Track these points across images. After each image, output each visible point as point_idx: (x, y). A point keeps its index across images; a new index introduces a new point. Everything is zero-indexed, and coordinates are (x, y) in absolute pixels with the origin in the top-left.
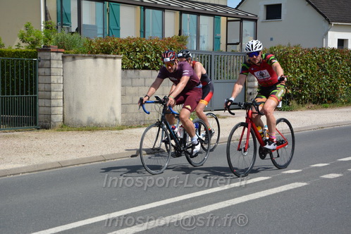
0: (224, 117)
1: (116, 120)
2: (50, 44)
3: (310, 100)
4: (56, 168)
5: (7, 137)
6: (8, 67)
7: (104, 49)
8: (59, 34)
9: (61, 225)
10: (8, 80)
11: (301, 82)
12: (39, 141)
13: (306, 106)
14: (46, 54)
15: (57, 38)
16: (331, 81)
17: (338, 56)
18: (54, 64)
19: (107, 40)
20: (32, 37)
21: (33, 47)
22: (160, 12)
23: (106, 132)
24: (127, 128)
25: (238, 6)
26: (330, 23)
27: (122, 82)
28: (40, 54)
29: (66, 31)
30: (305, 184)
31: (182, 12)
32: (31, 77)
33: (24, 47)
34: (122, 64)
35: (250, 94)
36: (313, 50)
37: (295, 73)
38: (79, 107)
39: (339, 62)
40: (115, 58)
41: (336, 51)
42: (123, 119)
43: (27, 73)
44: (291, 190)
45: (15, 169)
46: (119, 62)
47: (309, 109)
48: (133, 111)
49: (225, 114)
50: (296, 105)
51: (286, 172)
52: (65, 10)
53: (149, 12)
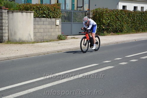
0: (77, 38)
1: (31, 39)
2: (2, 6)
3: (112, 31)
4: (6, 60)
7: (26, 8)
11: (109, 24)
13: (111, 34)
15: (4, 3)
16: (120, 23)
17: (124, 13)
18: (4, 15)
19: (27, 5)
23: (27, 44)
24: (36, 43)
27: (34, 23)
34: (34, 15)
36: (113, 10)
37: (106, 20)
38: (15, 34)
39: (124, 15)
40: (31, 13)
41: (123, 11)
42: (34, 39)
46: (32, 14)
47: (112, 35)
48: (38, 35)
49: (77, 37)
50: (106, 33)
51: (105, 62)
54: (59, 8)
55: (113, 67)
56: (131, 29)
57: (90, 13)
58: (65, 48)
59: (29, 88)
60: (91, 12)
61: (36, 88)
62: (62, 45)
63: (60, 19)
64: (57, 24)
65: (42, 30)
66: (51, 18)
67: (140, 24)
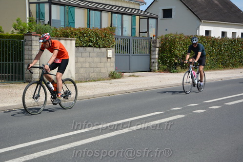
0: (137, 76)
2: (32, 31)
5: (6, 87)
6: (6, 45)
7: (65, 34)
8: (37, 25)
9: (38, 139)
10: (6, 53)
14: (29, 37)
15: (36, 28)
17: (205, 40)
18: (34, 43)
19: (66, 29)
20: (21, 27)
22: (99, 12)
24: (79, 82)
25: (146, 10)
26: (201, 21)
27: (76, 54)
28: (25, 37)
29: (42, 23)
30: (184, 116)
31: (112, 13)
32: (20, 51)
33: (16, 33)
34: (76, 44)
35: (153, 62)
36: (190, 37)
37: (180, 50)
39: (205, 44)
40: (71, 40)
41: (204, 37)
42: (76, 77)
43: (18, 48)
44: (175, 119)
45: (10, 106)
46: (74, 42)
48: (82, 72)
49: (138, 75)
50: (180, 69)
51: (173, 109)
52: (42, 10)
53: (92, 12)
54: (112, 34)
56: (217, 63)
57: (156, 41)
60: (158, 40)
61: (71, 144)
62: (115, 86)
63: (113, 49)
64: (109, 57)
65: (87, 65)
66: (100, 47)
67: (229, 56)
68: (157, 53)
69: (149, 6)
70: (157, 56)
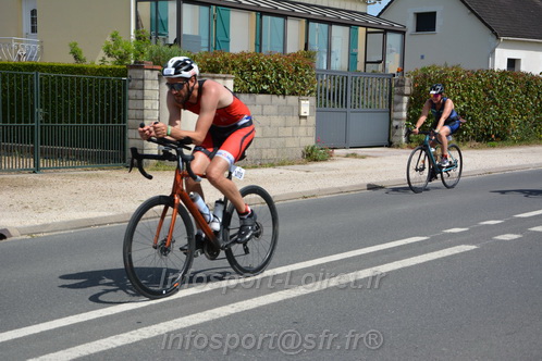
0: (363, 157)
2: (143, 59)
3: (473, 137)
5: (90, 176)
6: (91, 88)
7: (211, 66)
10: (91, 105)
12: (130, 183)
13: (468, 144)
14: (138, 71)
15: (151, 52)
16: (500, 113)
17: (511, 80)
18: (148, 85)
19: (215, 55)
20: (120, 49)
21: (121, 63)
22: (281, 20)
25: (380, 14)
26: (498, 38)
28: (130, 72)
29: (161, 43)
31: (309, 20)
32: (119, 102)
33: (110, 62)
34: (234, 86)
35: (397, 127)
36: (478, 72)
39: (511, 88)
40: (225, 78)
41: (508, 74)
43: (114, 95)
45: (101, 218)
46: (230, 84)
47: (471, 148)
49: (364, 154)
51: (449, 231)
52: (162, 16)
53: (267, 19)
54: (309, 66)
55: (474, 247)
56: (535, 131)
57: (403, 81)
58: (327, 187)
59: (217, 306)
60: (407, 79)
61: (235, 305)
62: (317, 178)
63: (313, 99)
64: (302, 114)
66: (284, 94)
68: (405, 106)
69: (386, 7)
70: (404, 114)
